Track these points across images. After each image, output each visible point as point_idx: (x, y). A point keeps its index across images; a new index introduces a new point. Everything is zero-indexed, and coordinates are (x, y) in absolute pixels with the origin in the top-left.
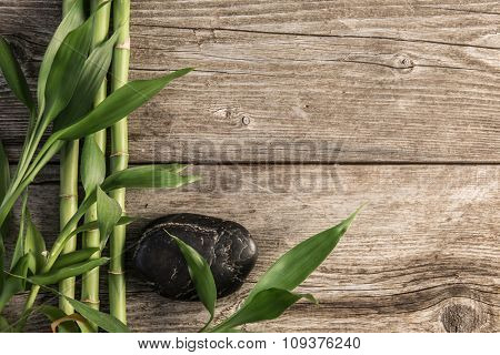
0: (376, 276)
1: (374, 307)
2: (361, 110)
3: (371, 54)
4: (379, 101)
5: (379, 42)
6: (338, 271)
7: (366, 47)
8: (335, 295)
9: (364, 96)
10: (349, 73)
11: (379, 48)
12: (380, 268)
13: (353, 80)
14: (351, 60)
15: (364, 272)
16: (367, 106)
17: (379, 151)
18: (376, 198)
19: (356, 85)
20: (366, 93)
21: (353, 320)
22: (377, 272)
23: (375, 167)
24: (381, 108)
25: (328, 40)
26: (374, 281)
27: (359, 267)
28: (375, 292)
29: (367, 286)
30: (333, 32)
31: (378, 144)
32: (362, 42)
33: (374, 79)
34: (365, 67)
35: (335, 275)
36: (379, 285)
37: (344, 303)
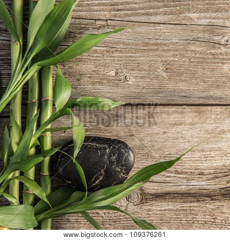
0: (210, 176)
1: (209, 196)
2: (200, 71)
3: (207, 36)
4: (212, 66)
5: (212, 28)
6: (186, 173)
7: (204, 32)
8: (183, 188)
9: (202, 63)
10: (193, 48)
11: (212, 32)
12: (212, 171)
13: (195, 52)
14: (194, 40)
15: (202, 174)
16: (204, 69)
17: (211, 97)
18: (210, 127)
19: (197, 55)
20: (203, 61)
21: (195, 204)
22: (210, 174)
23: (209, 108)
24: (213, 70)
25: (179, 27)
26: (208, 180)
27: (199, 171)
28: (209, 187)
29: (204, 183)
30: (183, 22)
31: (211, 93)
32: (201, 28)
33: (209, 51)
34: (203, 44)
35: (184, 176)
36: (212, 182)
37: (189, 194)
